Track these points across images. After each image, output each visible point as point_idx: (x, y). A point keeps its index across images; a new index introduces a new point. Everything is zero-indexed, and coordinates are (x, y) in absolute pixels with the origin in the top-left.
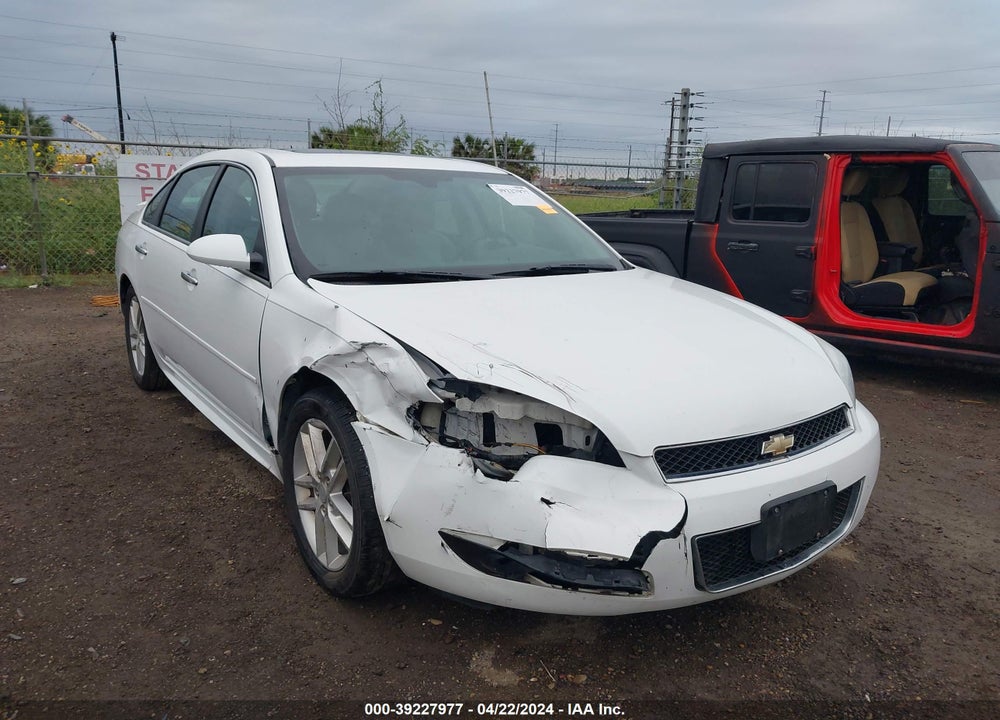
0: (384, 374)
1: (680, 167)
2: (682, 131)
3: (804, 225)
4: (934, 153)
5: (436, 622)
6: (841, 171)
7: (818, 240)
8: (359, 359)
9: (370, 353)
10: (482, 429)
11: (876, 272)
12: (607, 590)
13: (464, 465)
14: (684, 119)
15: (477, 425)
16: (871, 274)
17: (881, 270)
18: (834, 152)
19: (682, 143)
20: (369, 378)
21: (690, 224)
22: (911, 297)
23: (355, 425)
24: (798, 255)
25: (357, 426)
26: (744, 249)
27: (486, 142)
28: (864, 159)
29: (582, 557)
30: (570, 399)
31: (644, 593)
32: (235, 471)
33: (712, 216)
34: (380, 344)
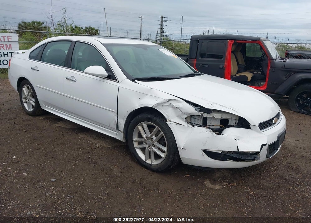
0: (178, 108)
1: (161, 40)
2: (162, 29)
3: (222, 60)
4: (257, 41)
5: (188, 175)
6: (231, 45)
7: (225, 64)
8: (167, 104)
9: (171, 102)
10: (202, 122)
11: (237, 73)
12: (248, 160)
13: (208, 132)
14: (162, 25)
15: (201, 120)
16: (236, 73)
17: (238, 72)
18: (230, 39)
19: (161, 32)
20: (170, 109)
21: (187, 59)
22: (249, 79)
23: (167, 123)
24: (220, 68)
25: (168, 123)
26: (205, 66)
27: (82, 28)
28: (237, 41)
29: (248, 153)
30: (236, 112)
31: (255, 160)
32: (90, 140)
33: (194, 57)
34: (175, 99)
